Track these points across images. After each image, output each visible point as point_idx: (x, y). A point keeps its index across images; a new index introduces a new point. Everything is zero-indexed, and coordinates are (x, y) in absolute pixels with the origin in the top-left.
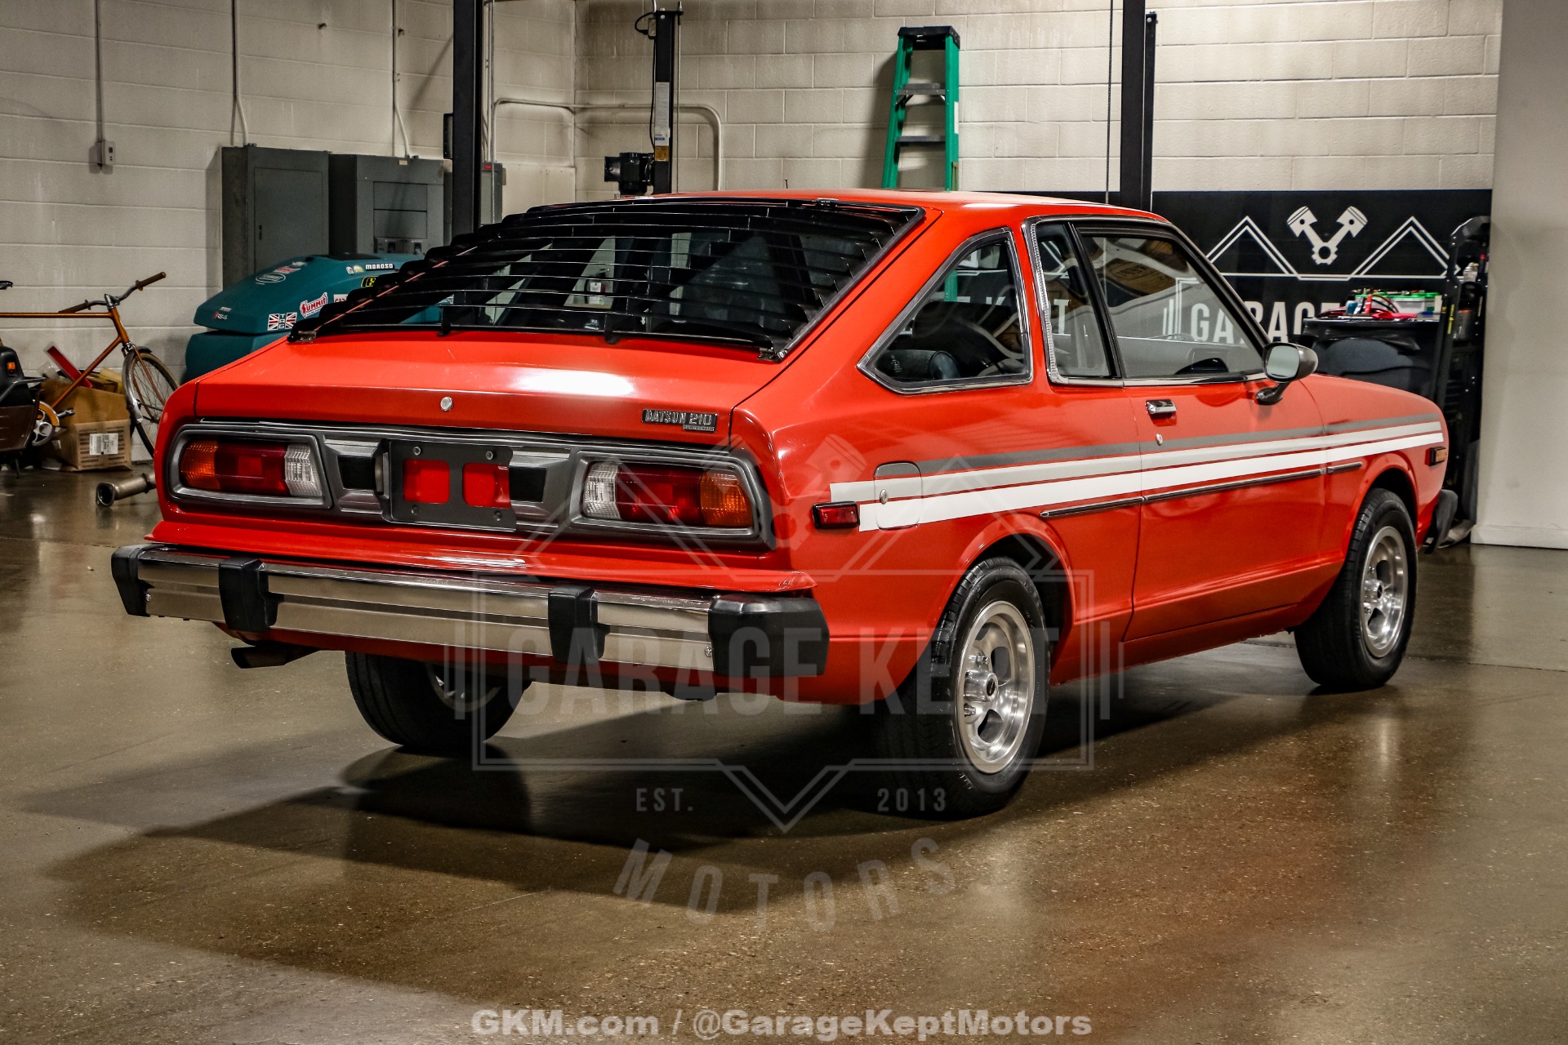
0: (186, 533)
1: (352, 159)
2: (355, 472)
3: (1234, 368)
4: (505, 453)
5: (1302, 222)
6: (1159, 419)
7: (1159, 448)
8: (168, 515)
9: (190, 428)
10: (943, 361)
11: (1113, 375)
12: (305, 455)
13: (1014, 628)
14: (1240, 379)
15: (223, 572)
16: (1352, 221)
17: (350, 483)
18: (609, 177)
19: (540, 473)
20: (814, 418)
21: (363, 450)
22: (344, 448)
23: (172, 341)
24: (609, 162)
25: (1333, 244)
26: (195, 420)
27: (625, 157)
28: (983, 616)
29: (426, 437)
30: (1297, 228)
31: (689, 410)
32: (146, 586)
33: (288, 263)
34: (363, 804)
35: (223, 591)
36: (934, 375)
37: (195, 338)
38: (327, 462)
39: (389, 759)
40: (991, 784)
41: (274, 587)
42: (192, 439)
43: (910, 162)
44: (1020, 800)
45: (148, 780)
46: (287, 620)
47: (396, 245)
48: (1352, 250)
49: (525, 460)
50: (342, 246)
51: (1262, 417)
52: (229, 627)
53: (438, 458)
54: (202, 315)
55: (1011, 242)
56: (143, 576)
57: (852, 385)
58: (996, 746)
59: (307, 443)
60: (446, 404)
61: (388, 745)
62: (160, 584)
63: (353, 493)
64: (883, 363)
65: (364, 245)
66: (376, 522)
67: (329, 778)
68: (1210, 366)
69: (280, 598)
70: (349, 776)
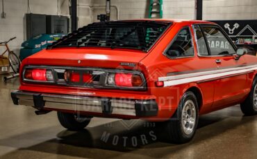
0: (26, 88)
1: (50, 16)
2: (61, 76)
3: (230, 53)
4: (91, 72)
5: (227, 26)
6: (218, 63)
7: (218, 69)
8: (22, 84)
9: (27, 67)
10: (177, 52)
11: (209, 54)
12: (50, 72)
13: (192, 105)
14: (232, 55)
15: (34, 96)
16: (236, 26)
17: (60, 78)
18: (98, 19)
19: (99, 76)
20: (154, 64)
21: (63, 71)
22: (58, 71)
23: (17, 50)
24: (98, 16)
25: (233, 30)
26: (27, 65)
27: (101, 15)
28: (186, 103)
29: (75, 68)
30: (226, 27)
31: (129, 63)
32: (18, 99)
33: (39, 35)
34: (61, 142)
35: (34, 100)
36: (176, 55)
37: (21, 49)
38: (54, 73)
39: (65, 132)
40: (188, 137)
41: (44, 99)
42: (27, 69)
43: (153, 16)
44: (193, 140)
45: (18, 137)
46: (47, 106)
47: (59, 31)
48: (236, 31)
49: (96, 73)
50: (49, 32)
51: (236, 62)
52: (35, 107)
53: (77, 73)
54: (23, 45)
55: (190, 28)
56: (17, 97)
57: (161, 57)
58: (189, 129)
59: (50, 70)
60: (79, 62)
61: (65, 129)
62: (21, 99)
63: (61, 80)
64: (167, 53)
65: (53, 32)
66: (64, 86)
67: (54, 136)
68: (225, 53)
69: (45, 101)
70: (58, 136)
